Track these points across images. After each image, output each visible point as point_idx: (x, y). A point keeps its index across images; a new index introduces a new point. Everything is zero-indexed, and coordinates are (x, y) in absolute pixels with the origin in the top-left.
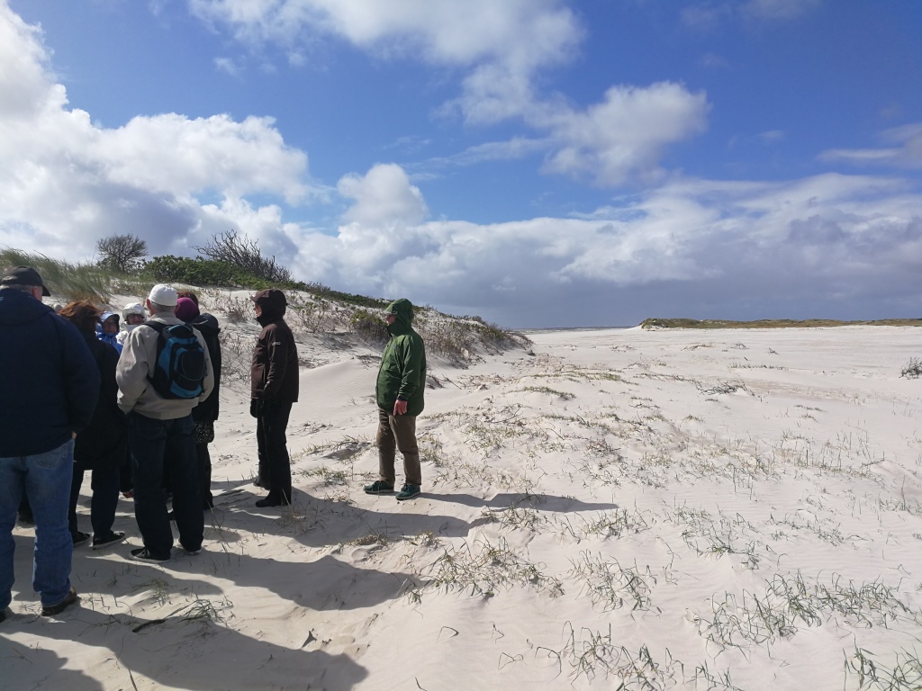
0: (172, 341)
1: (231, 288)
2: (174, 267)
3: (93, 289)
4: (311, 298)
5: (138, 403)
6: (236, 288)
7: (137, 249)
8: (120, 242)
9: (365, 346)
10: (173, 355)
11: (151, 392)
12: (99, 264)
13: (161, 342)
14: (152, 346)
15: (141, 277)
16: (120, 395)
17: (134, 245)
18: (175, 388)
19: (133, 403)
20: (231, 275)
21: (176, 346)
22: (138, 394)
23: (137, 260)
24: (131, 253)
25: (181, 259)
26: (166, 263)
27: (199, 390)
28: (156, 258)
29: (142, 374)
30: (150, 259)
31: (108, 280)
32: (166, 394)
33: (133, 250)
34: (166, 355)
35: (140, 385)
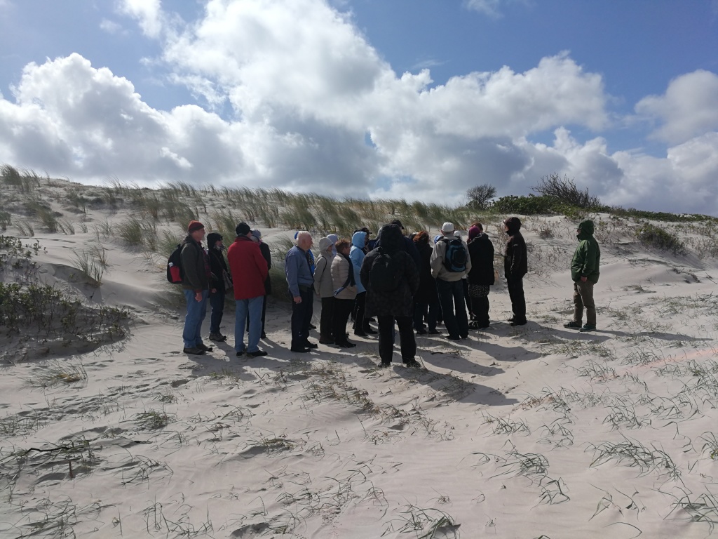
0: (451, 247)
1: (549, 214)
2: (512, 203)
3: (459, 222)
4: (610, 217)
5: (440, 274)
6: (553, 215)
7: (490, 193)
8: (480, 190)
9: (645, 252)
10: (452, 253)
11: (444, 269)
12: (467, 205)
13: (447, 247)
14: (443, 249)
15: (491, 212)
16: (432, 270)
17: (489, 191)
18: (453, 268)
19: (437, 274)
20: (551, 205)
21: (453, 249)
22: (439, 269)
23: (490, 200)
24: (486, 196)
25: (517, 197)
26: (507, 201)
27: (464, 268)
28: (500, 198)
29: (440, 261)
30: (497, 199)
31: (468, 215)
32: (451, 270)
33: (488, 194)
34: (449, 252)
35: (440, 266)
